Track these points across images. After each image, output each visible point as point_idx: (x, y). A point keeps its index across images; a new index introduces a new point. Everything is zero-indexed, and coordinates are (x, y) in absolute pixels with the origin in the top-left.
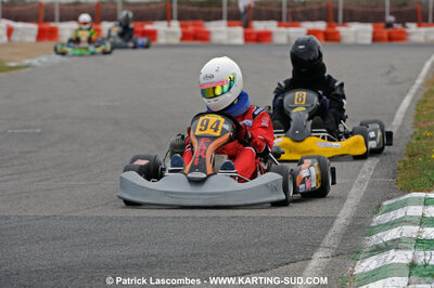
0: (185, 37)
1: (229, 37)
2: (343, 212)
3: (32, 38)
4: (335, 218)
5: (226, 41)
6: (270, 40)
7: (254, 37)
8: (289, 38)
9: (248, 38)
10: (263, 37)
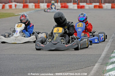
0: (62, 7)
1: (73, 7)
2: (103, 53)
3: (22, 8)
4: (101, 55)
5: (72, 8)
6: (84, 8)
7: (80, 7)
8: (89, 7)
9: (78, 7)
10: (82, 7)
